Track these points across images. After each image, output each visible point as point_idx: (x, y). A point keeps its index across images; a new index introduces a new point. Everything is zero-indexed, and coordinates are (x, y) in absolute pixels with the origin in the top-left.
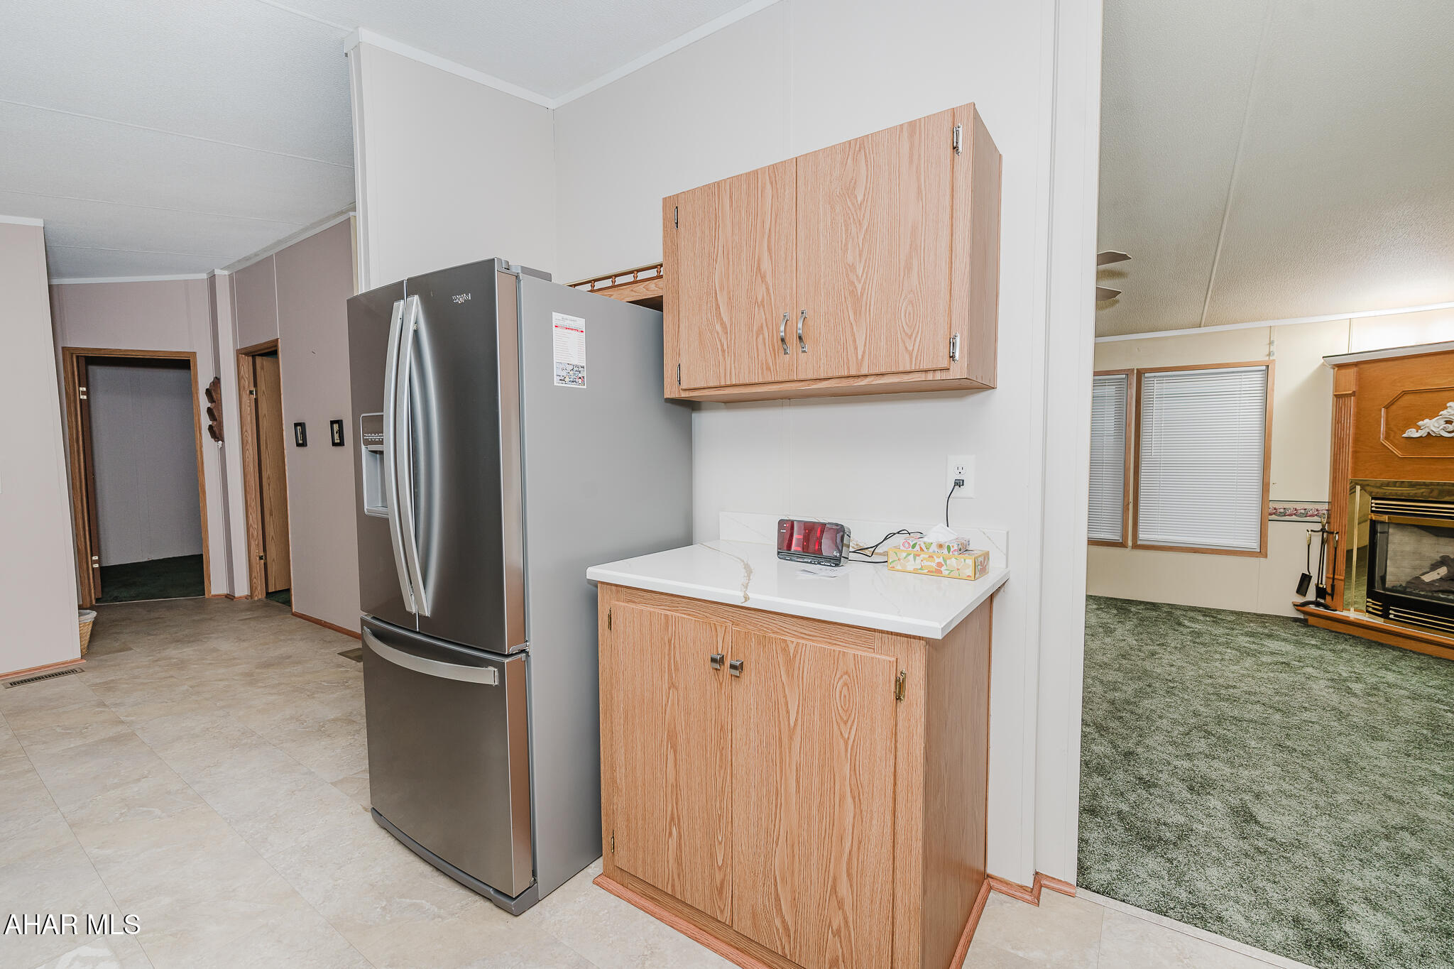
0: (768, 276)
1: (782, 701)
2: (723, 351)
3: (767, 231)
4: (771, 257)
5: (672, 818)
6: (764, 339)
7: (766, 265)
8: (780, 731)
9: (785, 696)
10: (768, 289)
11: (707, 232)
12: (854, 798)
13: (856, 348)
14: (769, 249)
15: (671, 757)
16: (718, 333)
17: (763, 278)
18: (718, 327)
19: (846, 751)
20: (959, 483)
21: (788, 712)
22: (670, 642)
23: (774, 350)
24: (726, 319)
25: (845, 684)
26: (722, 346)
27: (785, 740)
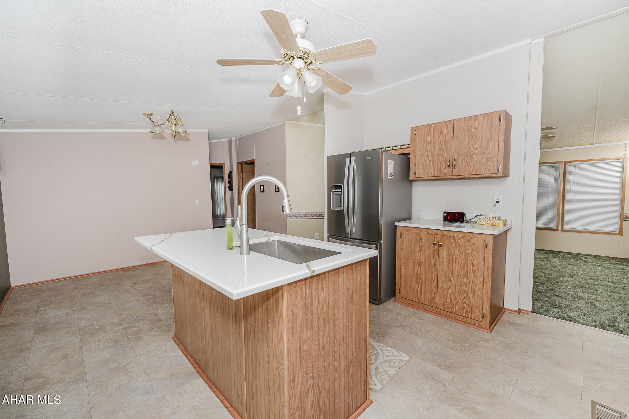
0: (444, 149)
1: (453, 252)
2: (430, 168)
3: (444, 138)
4: (445, 144)
5: (419, 283)
6: (443, 165)
7: (444, 146)
8: (453, 259)
9: (454, 251)
10: (444, 153)
11: (425, 137)
12: (473, 273)
13: (471, 168)
14: (445, 142)
15: (419, 268)
16: (428, 163)
17: (443, 150)
18: (428, 162)
19: (471, 262)
20: (497, 202)
21: (455, 254)
22: (420, 240)
23: (446, 168)
24: (431, 159)
25: (471, 247)
26: (429, 166)
27: (454, 261)
